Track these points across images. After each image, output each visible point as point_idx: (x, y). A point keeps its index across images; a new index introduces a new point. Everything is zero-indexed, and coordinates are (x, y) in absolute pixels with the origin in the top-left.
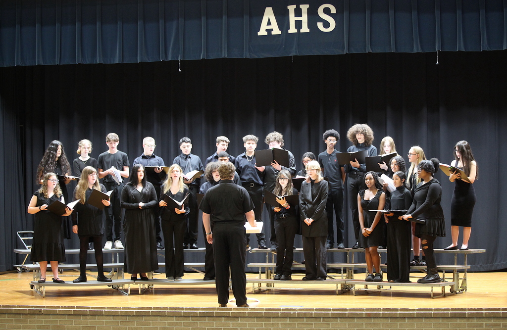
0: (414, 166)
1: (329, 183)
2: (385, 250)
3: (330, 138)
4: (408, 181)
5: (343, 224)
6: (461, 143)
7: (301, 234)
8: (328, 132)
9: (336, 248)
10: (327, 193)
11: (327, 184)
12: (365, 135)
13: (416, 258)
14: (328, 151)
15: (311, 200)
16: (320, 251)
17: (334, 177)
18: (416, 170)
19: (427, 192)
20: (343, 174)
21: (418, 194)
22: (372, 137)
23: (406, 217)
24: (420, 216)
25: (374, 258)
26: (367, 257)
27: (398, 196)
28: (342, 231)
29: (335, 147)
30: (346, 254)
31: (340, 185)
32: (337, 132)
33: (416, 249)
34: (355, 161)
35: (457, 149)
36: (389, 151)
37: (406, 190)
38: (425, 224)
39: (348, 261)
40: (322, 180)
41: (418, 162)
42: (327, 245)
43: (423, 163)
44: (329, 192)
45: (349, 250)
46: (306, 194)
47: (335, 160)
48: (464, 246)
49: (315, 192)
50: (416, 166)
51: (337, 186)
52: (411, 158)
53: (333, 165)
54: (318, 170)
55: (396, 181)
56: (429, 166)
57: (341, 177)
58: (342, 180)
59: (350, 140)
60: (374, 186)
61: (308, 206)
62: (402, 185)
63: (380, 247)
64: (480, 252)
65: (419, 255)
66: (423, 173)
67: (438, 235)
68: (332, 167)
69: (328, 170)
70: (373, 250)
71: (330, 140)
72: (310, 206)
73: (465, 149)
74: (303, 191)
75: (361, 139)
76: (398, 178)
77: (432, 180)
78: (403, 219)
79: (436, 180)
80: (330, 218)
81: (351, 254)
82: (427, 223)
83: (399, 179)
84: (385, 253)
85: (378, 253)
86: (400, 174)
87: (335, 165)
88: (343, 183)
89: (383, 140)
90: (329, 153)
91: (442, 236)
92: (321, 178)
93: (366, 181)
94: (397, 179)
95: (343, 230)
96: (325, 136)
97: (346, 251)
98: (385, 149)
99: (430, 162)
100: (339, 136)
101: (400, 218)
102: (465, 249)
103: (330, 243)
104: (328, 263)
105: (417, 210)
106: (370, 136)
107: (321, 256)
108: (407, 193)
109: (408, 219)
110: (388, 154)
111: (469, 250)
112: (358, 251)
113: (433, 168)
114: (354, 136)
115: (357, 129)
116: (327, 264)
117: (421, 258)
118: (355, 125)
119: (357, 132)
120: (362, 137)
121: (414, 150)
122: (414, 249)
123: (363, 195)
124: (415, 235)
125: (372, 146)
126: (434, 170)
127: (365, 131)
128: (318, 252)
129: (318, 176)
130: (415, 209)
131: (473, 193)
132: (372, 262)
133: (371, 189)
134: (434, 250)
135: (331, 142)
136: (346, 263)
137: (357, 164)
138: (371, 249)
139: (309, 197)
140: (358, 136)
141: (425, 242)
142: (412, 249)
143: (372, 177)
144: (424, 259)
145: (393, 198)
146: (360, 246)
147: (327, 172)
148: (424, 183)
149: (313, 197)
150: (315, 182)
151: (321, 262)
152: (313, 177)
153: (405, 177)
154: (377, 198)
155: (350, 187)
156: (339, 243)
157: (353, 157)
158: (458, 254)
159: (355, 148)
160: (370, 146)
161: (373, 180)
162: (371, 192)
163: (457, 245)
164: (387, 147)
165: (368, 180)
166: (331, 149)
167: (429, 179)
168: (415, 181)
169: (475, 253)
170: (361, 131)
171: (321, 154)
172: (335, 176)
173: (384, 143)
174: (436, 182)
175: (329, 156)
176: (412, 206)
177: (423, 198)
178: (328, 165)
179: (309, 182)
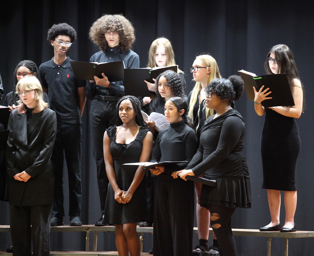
0: (201, 87)
1: (57, 114)
2: (150, 229)
3: (60, 37)
4: (190, 114)
5: (79, 184)
6: (279, 47)
7: (7, 201)
8: (56, 27)
9: (66, 224)
10: (54, 132)
11: (55, 117)
12: (121, 34)
13: (203, 243)
14: (55, 60)
15: (26, 143)
16: (40, 229)
17: (66, 105)
18: (204, 96)
19: (219, 132)
20: (81, 99)
21: (205, 134)
22: (133, 36)
23: (184, 173)
24: (209, 172)
25: (131, 243)
26: (119, 241)
27: (173, 137)
28: (78, 196)
29: (69, 52)
30: (84, 234)
31: (78, 118)
32: (72, 28)
33: (203, 229)
34: (101, 77)
35: (273, 56)
36: (164, 63)
37: (188, 128)
38: (216, 186)
39: (87, 246)
40: (45, 108)
41: (208, 81)
42: (53, 219)
43: (215, 84)
44: (58, 129)
45: (88, 228)
46: (18, 132)
47: (68, 76)
48: (289, 225)
49: (32, 128)
50: (203, 89)
51: (71, 119)
52: (197, 74)
53: (64, 84)
54: (37, 90)
55: (171, 112)
56: (226, 88)
57: (78, 104)
58: (80, 108)
59: (95, 42)
60: (134, 121)
61: (19, 152)
62: (181, 119)
63: (141, 223)
64: (310, 236)
65: (207, 238)
66: (215, 100)
67: (237, 205)
68: (62, 86)
69: (55, 92)
70: (129, 229)
71: (61, 41)
72: (23, 152)
73: (287, 57)
74: (12, 127)
75: (113, 40)
76: (173, 106)
77: (229, 111)
78: (179, 177)
79: (235, 112)
80: (58, 175)
81: (92, 235)
82: (219, 185)
83: (175, 110)
84: (150, 233)
85: (138, 235)
86: (177, 101)
87: (68, 84)
88: (81, 113)
89: (154, 43)
90: (57, 63)
91: (243, 206)
92: (43, 105)
93: (120, 112)
94: (171, 109)
95: (80, 193)
96: (51, 33)
97: (84, 230)
98: (157, 59)
99: (227, 82)
100: (76, 36)
101: (175, 175)
102: (290, 231)
103: (57, 216)
104: (53, 250)
105: (204, 161)
106: (129, 35)
107: (41, 238)
108: (189, 133)
109: (187, 176)
110: (161, 66)
111: (298, 232)
112: (105, 230)
113: (231, 93)
114: (101, 35)
115: (108, 24)
116: (51, 253)
117: (210, 244)
118: (103, 17)
119: (108, 28)
120: (116, 37)
121: (204, 61)
122: (200, 229)
123: (113, 135)
124: (201, 205)
125: (132, 53)
126: (234, 96)
127: (122, 27)
128: (36, 232)
129: (37, 101)
130: (201, 160)
131: (297, 134)
132: (126, 249)
133: (128, 126)
134: (233, 230)
135: (63, 45)
136: (84, 250)
137: (105, 81)
138: (125, 226)
139: (23, 137)
140: (108, 37)
141: (216, 217)
142: (195, 229)
143: (131, 106)
144: (216, 245)
145: (165, 140)
146: (106, 222)
147: (54, 95)
148: (216, 116)
149: (30, 137)
150: (34, 112)
151: (40, 249)
152: (30, 104)
153: (185, 106)
154: (140, 141)
155: (94, 122)
156: (72, 215)
157: (99, 70)
158: (273, 239)
159: (103, 56)
160: (127, 52)
161: (132, 111)
162: (128, 131)
163: (279, 222)
164: (160, 56)
165: (124, 112)
166: (61, 56)
167: (224, 110)
168: (202, 113)
169: (302, 237)
170: (114, 27)
171: (44, 64)
172: (67, 102)
173: (155, 49)
174: (235, 115)
175: (57, 68)
176: (197, 156)
177: (213, 142)
178: (56, 83)
179: (23, 112)
